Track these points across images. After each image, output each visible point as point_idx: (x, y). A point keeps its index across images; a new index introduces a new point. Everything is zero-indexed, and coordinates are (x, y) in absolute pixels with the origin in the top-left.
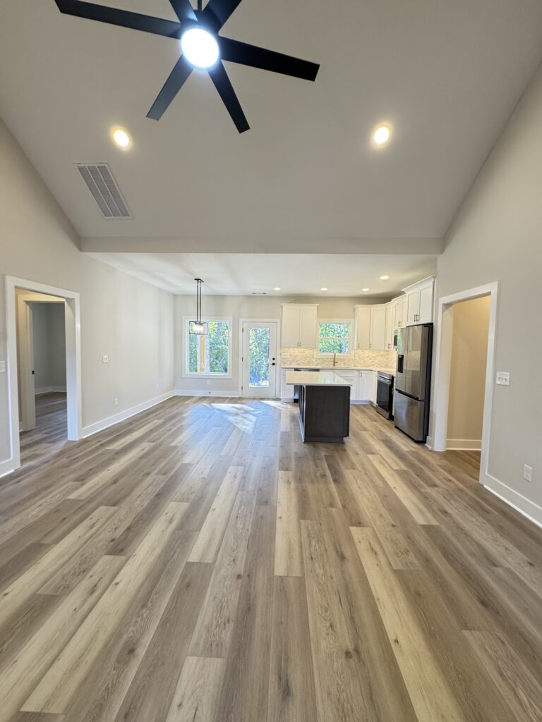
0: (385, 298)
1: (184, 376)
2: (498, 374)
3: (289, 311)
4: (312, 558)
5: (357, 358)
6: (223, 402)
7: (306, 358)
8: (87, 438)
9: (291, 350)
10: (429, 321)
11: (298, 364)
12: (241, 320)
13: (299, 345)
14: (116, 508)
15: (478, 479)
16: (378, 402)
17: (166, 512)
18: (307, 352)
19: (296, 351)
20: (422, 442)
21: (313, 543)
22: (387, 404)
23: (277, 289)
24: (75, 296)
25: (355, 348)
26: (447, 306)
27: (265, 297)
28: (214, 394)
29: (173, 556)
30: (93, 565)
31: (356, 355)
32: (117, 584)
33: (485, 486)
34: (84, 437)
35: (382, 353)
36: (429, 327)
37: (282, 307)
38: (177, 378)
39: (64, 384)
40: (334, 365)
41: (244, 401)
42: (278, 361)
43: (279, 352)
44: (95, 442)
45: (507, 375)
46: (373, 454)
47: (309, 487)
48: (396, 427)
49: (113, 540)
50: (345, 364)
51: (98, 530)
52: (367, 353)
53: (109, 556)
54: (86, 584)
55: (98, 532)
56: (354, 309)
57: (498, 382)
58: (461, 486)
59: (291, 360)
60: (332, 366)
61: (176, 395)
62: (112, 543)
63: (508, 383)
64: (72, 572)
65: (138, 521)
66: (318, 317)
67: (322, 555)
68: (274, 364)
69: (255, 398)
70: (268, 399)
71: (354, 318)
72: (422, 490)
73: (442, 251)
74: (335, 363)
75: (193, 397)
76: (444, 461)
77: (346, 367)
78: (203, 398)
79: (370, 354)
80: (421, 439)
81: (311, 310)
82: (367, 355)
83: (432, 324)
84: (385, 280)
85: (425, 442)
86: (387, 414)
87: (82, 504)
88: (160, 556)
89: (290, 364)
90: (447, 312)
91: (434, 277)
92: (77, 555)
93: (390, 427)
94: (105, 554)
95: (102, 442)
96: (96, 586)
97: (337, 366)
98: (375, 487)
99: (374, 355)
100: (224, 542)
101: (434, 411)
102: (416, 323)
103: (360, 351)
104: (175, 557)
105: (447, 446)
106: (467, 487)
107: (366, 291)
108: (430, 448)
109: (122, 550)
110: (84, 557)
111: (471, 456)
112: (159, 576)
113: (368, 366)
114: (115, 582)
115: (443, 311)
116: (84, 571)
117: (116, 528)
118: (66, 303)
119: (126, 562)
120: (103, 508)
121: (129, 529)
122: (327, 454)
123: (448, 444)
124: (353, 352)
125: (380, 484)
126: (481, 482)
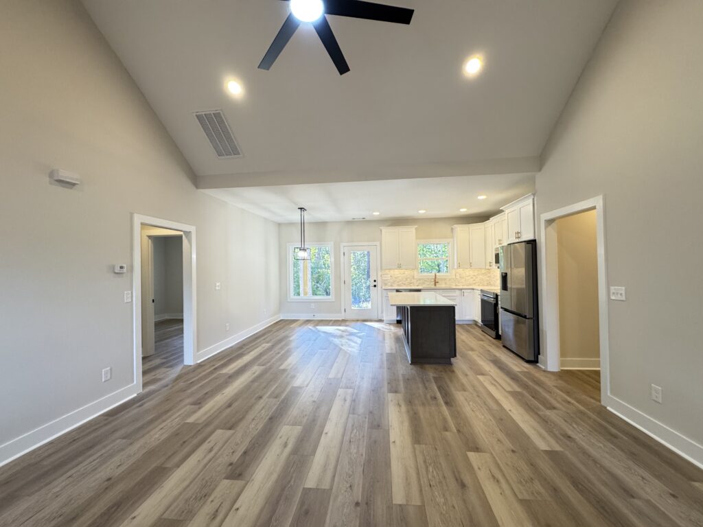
0: (483, 217)
1: (289, 300)
2: (613, 289)
3: (388, 234)
4: (430, 486)
5: (458, 277)
6: (327, 325)
7: (407, 279)
8: (201, 362)
9: (392, 272)
10: (531, 238)
11: (398, 285)
12: (342, 245)
13: (399, 267)
14: (231, 432)
15: (600, 401)
16: (482, 321)
17: (279, 436)
18: (407, 273)
19: (397, 272)
20: (534, 361)
21: (431, 469)
22: (493, 323)
23: (376, 214)
24: (192, 229)
25: (456, 267)
26: (550, 222)
27: (365, 222)
28: (319, 317)
29: (290, 481)
30: (214, 489)
31: (457, 274)
32: (238, 509)
33: (608, 408)
34: (199, 362)
35: (483, 271)
36: (532, 245)
37: (381, 230)
38: (282, 303)
39: (182, 311)
40: (435, 285)
41: (347, 323)
42: (379, 284)
43: (380, 274)
44: (208, 366)
45: (622, 289)
46: (482, 374)
47: (420, 409)
48: (504, 346)
49: (231, 464)
50: (446, 283)
51: (216, 453)
52: (469, 272)
53: (228, 481)
54: (208, 508)
55: (217, 456)
56: (452, 229)
57: (613, 298)
58: (581, 408)
59: (392, 281)
60: (433, 286)
61: (282, 318)
62: (230, 467)
63: (624, 298)
64: (194, 497)
65: (254, 444)
66: (416, 239)
67: (440, 482)
68: (375, 286)
69: (358, 320)
70: (371, 321)
71: (453, 237)
72: (540, 413)
73: (540, 170)
74: (436, 283)
75: (297, 320)
76: (560, 382)
77: (448, 286)
78: (308, 321)
79: (471, 272)
80: (532, 359)
81: (410, 232)
82: (468, 274)
83: (535, 241)
84: (482, 200)
85: (537, 362)
86: (493, 333)
87: (199, 428)
88: (277, 481)
89: (392, 286)
90: (550, 228)
91: (534, 195)
92: (197, 480)
93: (498, 347)
94: (224, 479)
95: (216, 366)
96: (217, 511)
97: (438, 286)
98: (490, 410)
99: (476, 274)
100: (339, 467)
101: (544, 329)
102: (517, 240)
103: (460, 271)
104: (292, 483)
105: (562, 365)
106: (589, 409)
107: (464, 211)
108: (543, 368)
109: (240, 475)
110: (204, 481)
111: (588, 376)
112: (278, 502)
113: (471, 285)
114: (236, 506)
115: (545, 228)
116: (205, 496)
117: (233, 452)
118: (184, 237)
119: (244, 487)
120: (219, 432)
121: (245, 453)
122: (435, 376)
123: (562, 364)
124: (454, 272)
125: (495, 407)
126: (603, 403)
